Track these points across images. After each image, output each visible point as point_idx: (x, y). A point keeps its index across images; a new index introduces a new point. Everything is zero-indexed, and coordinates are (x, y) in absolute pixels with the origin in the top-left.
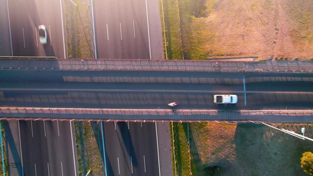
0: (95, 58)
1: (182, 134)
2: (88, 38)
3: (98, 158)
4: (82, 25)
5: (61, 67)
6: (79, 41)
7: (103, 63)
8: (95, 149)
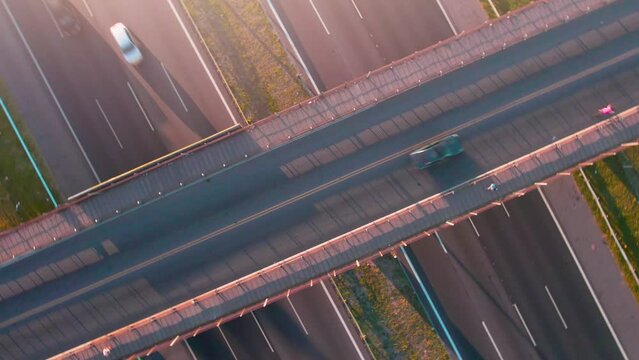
0: (315, 94)
1: (616, 188)
2: (277, 52)
3: (431, 347)
4: (245, 23)
5: (265, 145)
6: (253, 70)
7: (368, 86)
8: (414, 326)
